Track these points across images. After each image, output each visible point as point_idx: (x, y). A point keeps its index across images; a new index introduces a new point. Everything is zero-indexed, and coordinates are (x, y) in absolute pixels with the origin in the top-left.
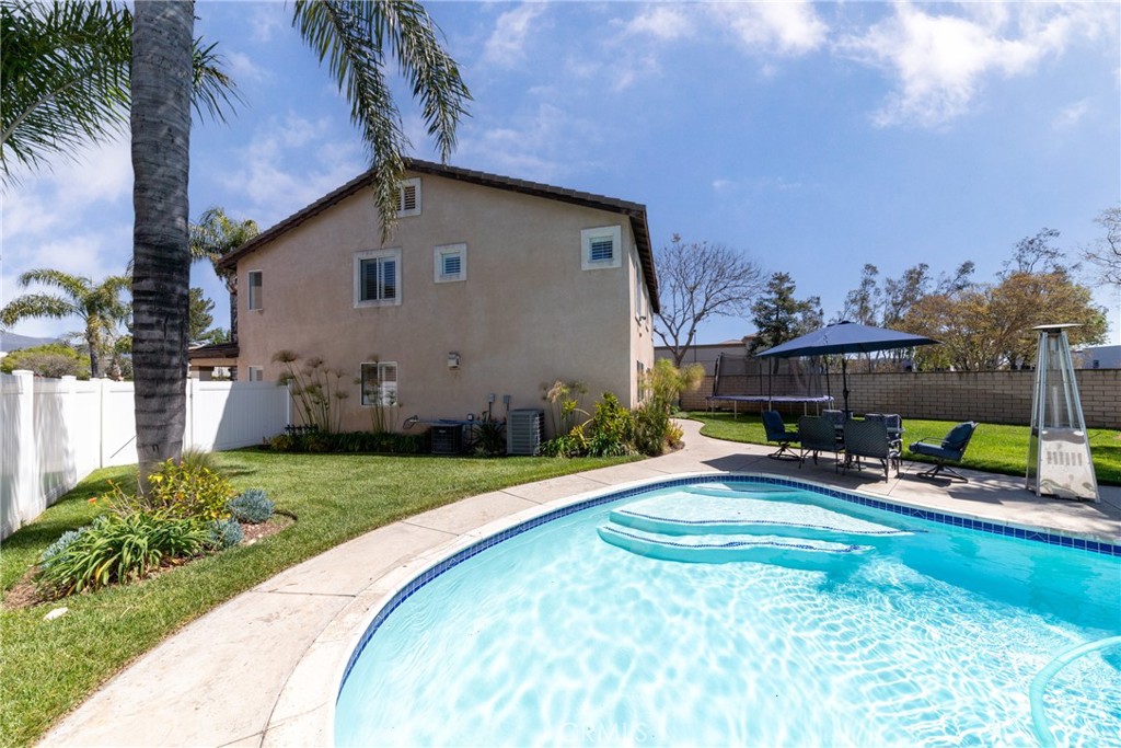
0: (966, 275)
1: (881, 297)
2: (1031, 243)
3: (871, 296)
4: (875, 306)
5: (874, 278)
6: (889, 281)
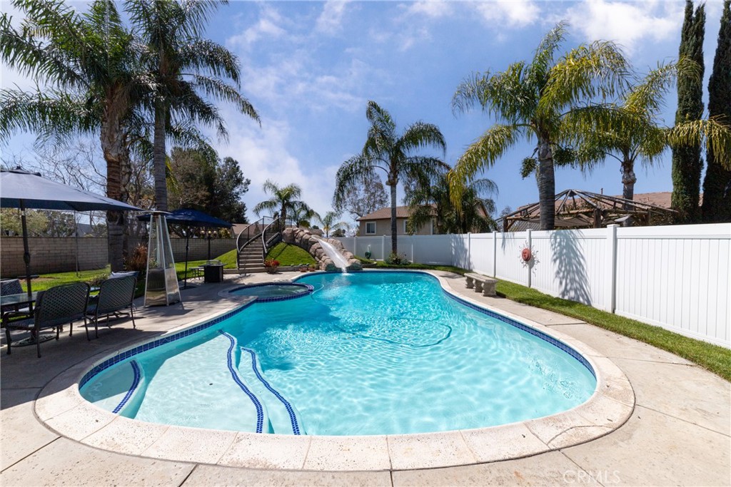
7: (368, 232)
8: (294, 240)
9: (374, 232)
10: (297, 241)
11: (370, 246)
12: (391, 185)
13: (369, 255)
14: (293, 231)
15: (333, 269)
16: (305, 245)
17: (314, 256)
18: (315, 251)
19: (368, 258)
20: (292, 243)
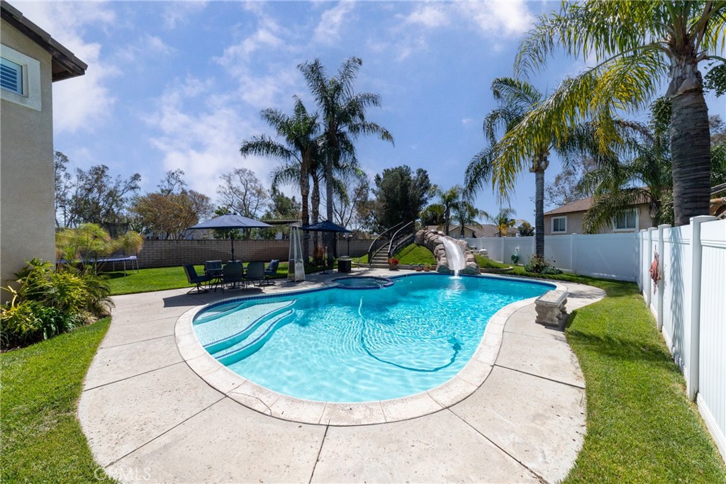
0: (136, 181)
1: (71, 181)
2: (173, 174)
3: (62, 178)
4: (66, 187)
5: (65, 164)
6: (80, 171)
7: (555, 230)
8: (423, 242)
9: (564, 230)
10: (425, 242)
11: (518, 248)
12: (535, 172)
13: (516, 260)
14: (424, 233)
15: (446, 270)
16: (432, 246)
17: (436, 257)
18: (437, 253)
19: (516, 262)
20: (421, 244)
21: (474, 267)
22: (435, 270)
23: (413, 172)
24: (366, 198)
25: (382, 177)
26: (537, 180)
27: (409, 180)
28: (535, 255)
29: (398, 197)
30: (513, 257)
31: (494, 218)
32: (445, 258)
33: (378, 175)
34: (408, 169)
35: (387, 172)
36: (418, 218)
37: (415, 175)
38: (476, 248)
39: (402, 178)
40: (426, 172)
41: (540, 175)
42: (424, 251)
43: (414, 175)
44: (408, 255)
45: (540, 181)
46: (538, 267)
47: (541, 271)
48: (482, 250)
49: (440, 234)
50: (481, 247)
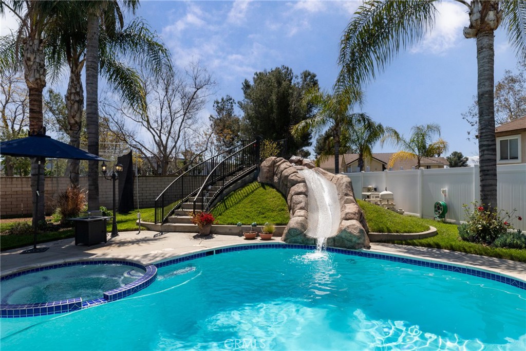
8: (272, 179)
9: (517, 157)
10: (275, 179)
11: (446, 189)
12: (476, 35)
13: (442, 211)
14: (274, 163)
15: (299, 239)
16: (284, 186)
17: (290, 208)
18: (291, 199)
19: (442, 216)
20: (268, 183)
21: (356, 232)
22: (280, 235)
23: (297, 77)
24: (229, 114)
25: (252, 83)
26: (480, 50)
27: (290, 87)
28: (479, 204)
29: (272, 112)
30: (438, 207)
31: (408, 140)
32: (302, 212)
33: (246, 82)
34: (289, 72)
35: (260, 77)
36: (309, 144)
37: (300, 80)
38: (375, 189)
39: (279, 83)
40: (315, 76)
41: (485, 41)
42: (271, 196)
43: (297, 81)
44: (240, 205)
45: (486, 53)
46: (485, 230)
47: (493, 239)
48: (384, 192)
49: (306, 165)
50: (384, 186)
